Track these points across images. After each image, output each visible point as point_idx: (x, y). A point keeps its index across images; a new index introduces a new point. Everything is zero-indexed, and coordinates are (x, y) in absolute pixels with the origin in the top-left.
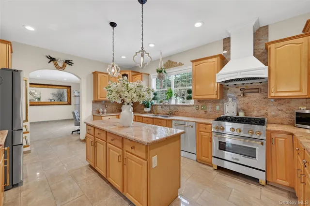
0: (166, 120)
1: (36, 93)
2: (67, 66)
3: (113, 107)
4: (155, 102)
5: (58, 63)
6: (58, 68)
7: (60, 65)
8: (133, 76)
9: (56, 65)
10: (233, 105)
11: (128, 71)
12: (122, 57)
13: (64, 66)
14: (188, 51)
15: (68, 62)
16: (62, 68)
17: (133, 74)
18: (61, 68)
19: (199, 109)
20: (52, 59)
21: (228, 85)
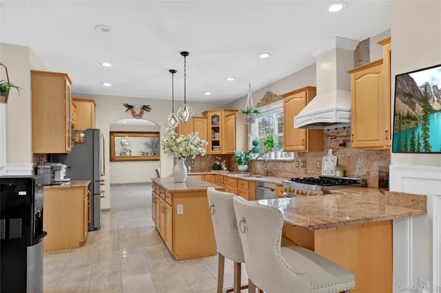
0: (248, 181)
1: (127, 144)
2: (145, 111)
3: (202, 163)
4: (253, 157)
5: (135, 111)
6: (135, 116)
7: (138, 112)
8: (227, 116)
9: (133, 113)
10: (332, 160)
11: (219, 111)
12: (206, 94)
13: (141, 113)
14: (283, 79)
15: (145, 108)
16: (140, 116)
17: (227, 113)
18: (138, 116)
19: (300, 167)
20: (130, 107)
21: (328, 130)
